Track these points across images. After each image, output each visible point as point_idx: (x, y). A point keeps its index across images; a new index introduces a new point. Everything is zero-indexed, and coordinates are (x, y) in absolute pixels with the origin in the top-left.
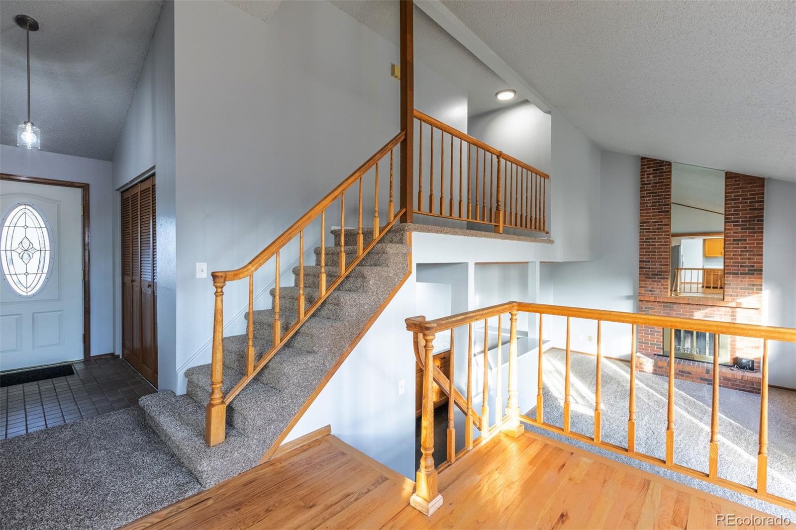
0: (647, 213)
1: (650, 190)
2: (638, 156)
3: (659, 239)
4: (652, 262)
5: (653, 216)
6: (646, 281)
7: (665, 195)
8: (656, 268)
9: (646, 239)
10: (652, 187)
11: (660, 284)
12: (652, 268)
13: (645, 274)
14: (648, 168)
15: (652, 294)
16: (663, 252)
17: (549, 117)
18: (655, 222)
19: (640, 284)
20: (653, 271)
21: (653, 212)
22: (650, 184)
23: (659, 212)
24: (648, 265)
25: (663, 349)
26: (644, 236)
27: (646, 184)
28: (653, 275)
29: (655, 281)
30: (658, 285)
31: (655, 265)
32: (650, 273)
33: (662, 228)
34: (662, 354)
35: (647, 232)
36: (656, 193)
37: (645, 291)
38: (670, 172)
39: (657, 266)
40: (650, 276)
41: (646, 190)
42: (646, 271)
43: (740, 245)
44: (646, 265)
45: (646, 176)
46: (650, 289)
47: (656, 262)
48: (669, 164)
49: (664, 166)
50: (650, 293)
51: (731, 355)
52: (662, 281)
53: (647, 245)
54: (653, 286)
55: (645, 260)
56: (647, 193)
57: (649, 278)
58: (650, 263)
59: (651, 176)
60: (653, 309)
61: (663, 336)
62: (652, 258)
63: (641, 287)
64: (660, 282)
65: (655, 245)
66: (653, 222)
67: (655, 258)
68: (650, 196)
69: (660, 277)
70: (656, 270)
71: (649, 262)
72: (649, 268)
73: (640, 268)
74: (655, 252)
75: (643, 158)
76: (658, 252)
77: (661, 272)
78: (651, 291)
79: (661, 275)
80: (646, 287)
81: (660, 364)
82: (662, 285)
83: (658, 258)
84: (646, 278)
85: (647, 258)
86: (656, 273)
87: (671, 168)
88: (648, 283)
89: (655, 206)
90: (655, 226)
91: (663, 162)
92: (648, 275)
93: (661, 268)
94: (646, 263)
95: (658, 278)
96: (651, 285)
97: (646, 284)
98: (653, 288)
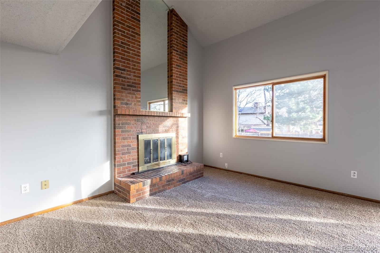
4: (128, 71)
5: (127, 19)
6: (123, 92)
8: (131, 79)
9: (122, 43)
11: (134, 96)
12: (128, 78)
13: (121, 84)
15: (127, 108)
20: (128, 82)
24: (124, 74)
25: (138, 166)
28: (128, 86)
29: (130, 93)
30: (132, 98)
31: (130, 75)
32: (126, 84)
34: (137, 171)
37: (122, 103)
39: (132, 76)
40: (126, 87)
42: (122, 81)
44: (122, 73)
46: (126, 101)
47: (130, 71)
50: (126, 106)
51: (177, 155)
52: (136, 93)
54: (128, 98)
55: (120, 67)
57: (125, 89)
58: (125, 72)
60: (129, 124)
62: (127, 67)
63: (117, 99)
64: (134, 94)
67: (129, 68)
69: (134, 89)
70: (131, 81)
71: (124, 70)
72: (125, 78)
74: (129, 60)
76: (133, 61)
77: (135, 83)
78: (127, 104)
79: (135, 87)
80: (123, 100)
82: (136, 98)
83: (133, 69)
84: (122, 88)
85: (123, 66)
86: (131, 84)
88: (124, 94)
89: (129, 9)
92: (124, 85)
93: (135, 80)
94: (123, 72)
95: (133, 90)
96: (127, 97)
97: (122, 96)
98: (128, 100)
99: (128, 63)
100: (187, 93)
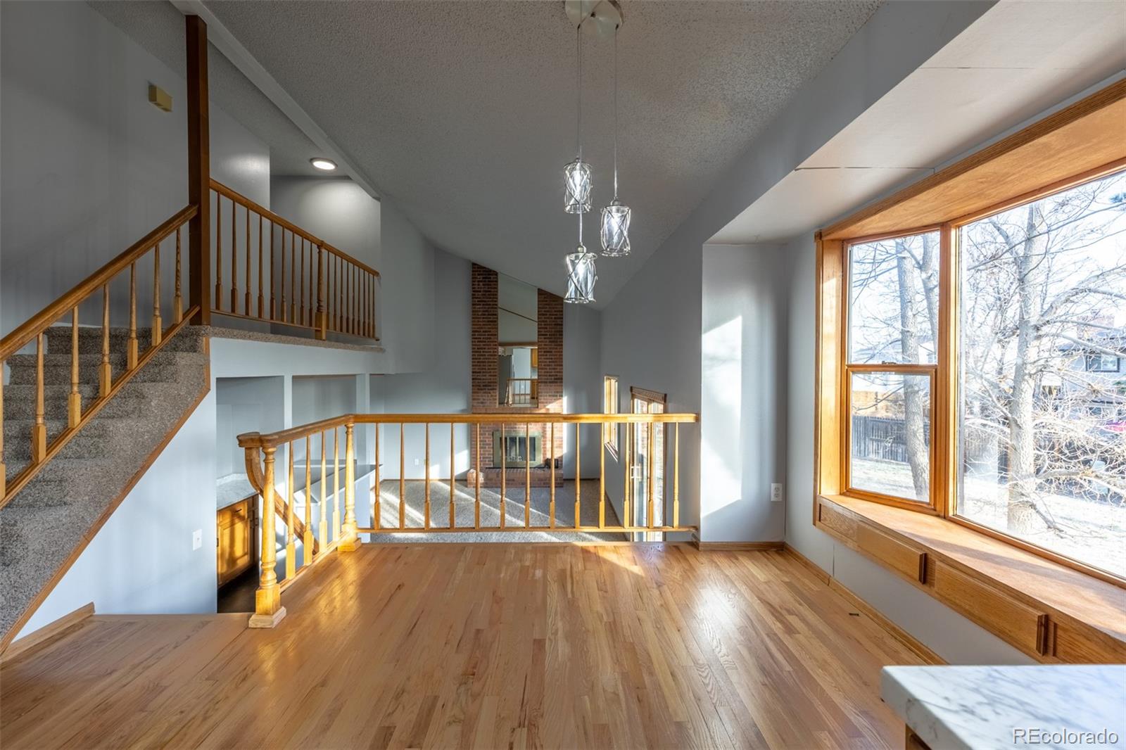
0: (478, 321)
1: (480, 298)
2: (470, 261)
3: (488, 349)
4: (483, 372)
5: (484, 325)
6: (478, 393)
7: (493, 305)
8: (486, 379)
10: (482, 295)
11: (489, 395)
12: (483, 379)
14: (479, 275)
15: (484, 406)
16: (491, 362)
17: (378, 204)
18: (486, 332)
19: (473, 396)
20: (484, 383)
21: (483, 321)
22: (480, 291)
23: (488, 321)
24: (480, 376)
25: (493, 461)
26: (475, 345)
27: (478, 291)
28: (484, 386)
29: (485, 393)
30: (487, 396)
31: (485, 376)
32: (482, 385)
33: (490, 338)
34: (492, 466)
35: (478, 342)
36: (485, 301)
37: (478, 403)
38: (497, 281)
39: (488, 377)
40: (482, 387)
41: (477, 298)
43: (548, 357)
45: (477, 283)
46: (481, 400)
47: (486, 372)
48: (496, 274)
49: (492, 275)
50: (481, 405)
51: (544, 457)
52: (491, 391)
53: (478, 355)
54: (484, 398)
55: (476, 370)
56: (478, 301)
57: (482, 389)
58: (481, 374)
59: (481, 283)
61: (493, 448)
62: (483, 369)
63: (474, 399)
64: (490, 393)
65: (485, 355)
66: (484, 332)
67: (485, 369)
68: (480, 305)
69: (490, 388)
70: (486, 381)
71: (480, 372)
72: (480, 379)
73: (473, 379)
74: (485, 362)
75: (474, 264)
76: (489, 362)
77: (491, 382)
78: (482, 403)
79: (491, 386)
80: (478, 399)
81: (490, 476)
82: (492, 396)
83: (489, 369)
84: (478, 389)
85: (478, 369)
86: (486, 384)
87: (497, 278)
88: (480, 395)
89: (484, 315)
90: (485, 335)
91: (490, 271)
92: (480, 386)
93: (491, 379)
94: (478, 374)
95: (488, 389)
96: (482, 397)
97: (478, 396)
98: (484, 400)
99: (484, 366)
100: (562, 382)
